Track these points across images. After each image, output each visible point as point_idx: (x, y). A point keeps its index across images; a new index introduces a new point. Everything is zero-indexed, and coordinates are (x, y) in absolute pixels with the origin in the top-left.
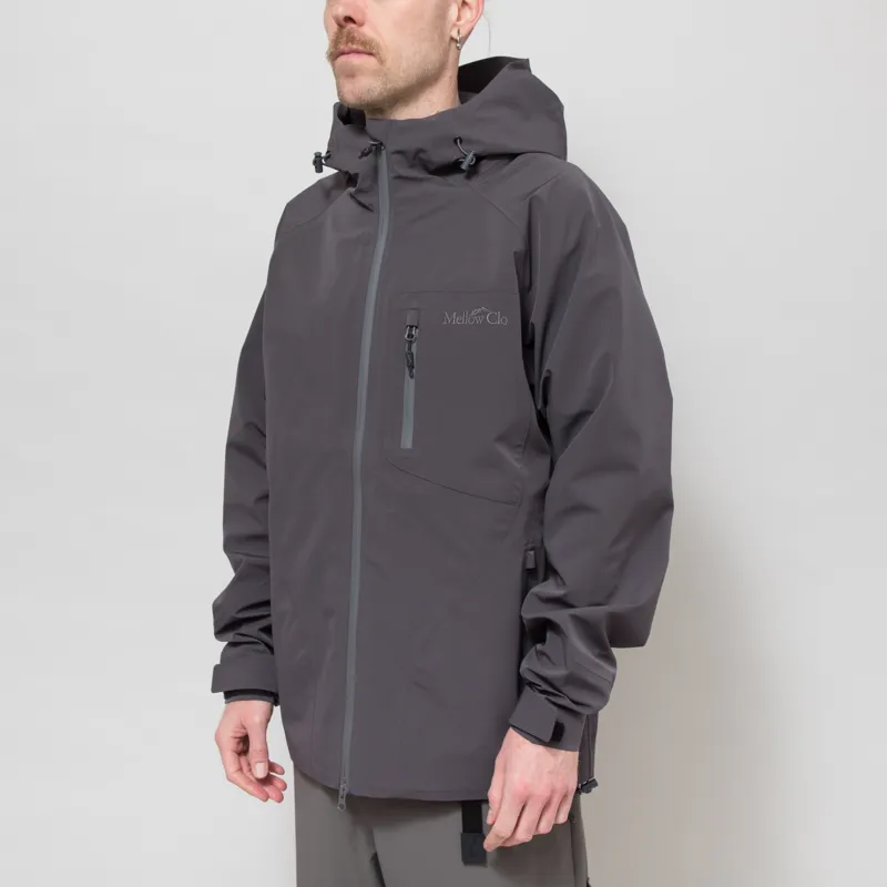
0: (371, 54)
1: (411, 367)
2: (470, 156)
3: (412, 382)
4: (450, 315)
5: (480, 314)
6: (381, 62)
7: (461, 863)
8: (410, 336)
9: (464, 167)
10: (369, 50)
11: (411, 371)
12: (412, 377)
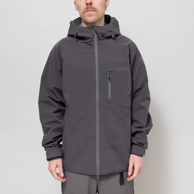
0: (95, 11)
1: (110, 80)
2: (114, 35)
3: (110, 83)
4: (118, 69)
5: (124, 69)
6: (98, 13)
7: (120, 185)
8: (109, 73)
9: (112, 37)
10: (95, 10)
11: (110, 81)
12: (110, 82)
